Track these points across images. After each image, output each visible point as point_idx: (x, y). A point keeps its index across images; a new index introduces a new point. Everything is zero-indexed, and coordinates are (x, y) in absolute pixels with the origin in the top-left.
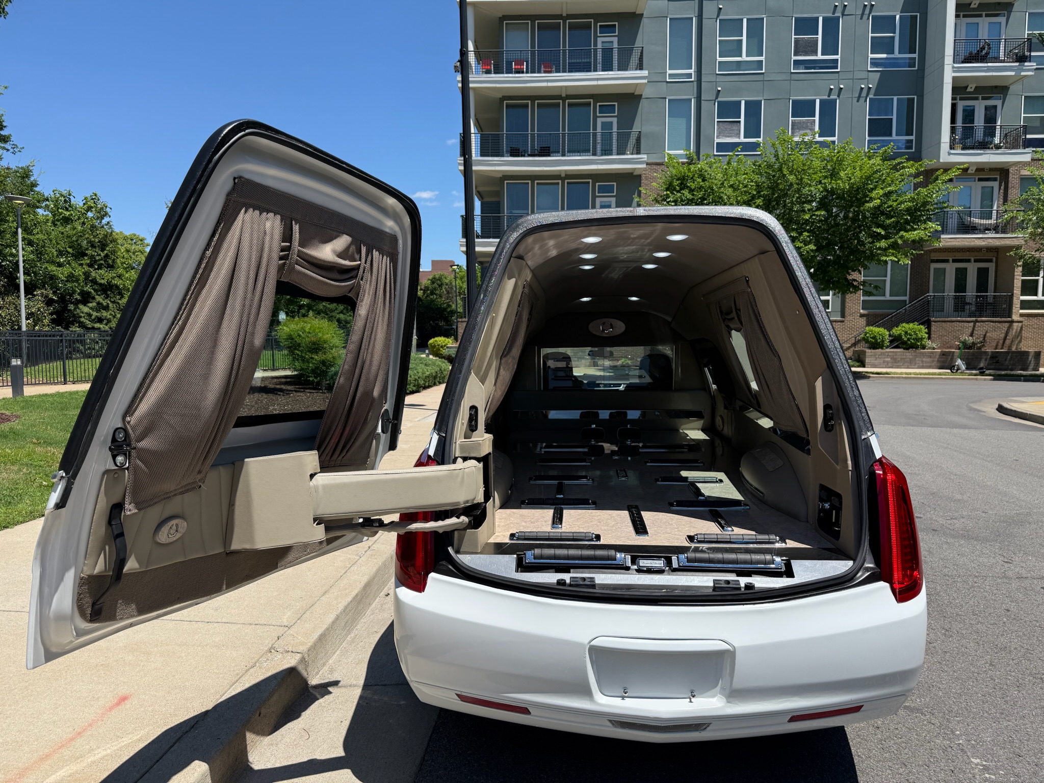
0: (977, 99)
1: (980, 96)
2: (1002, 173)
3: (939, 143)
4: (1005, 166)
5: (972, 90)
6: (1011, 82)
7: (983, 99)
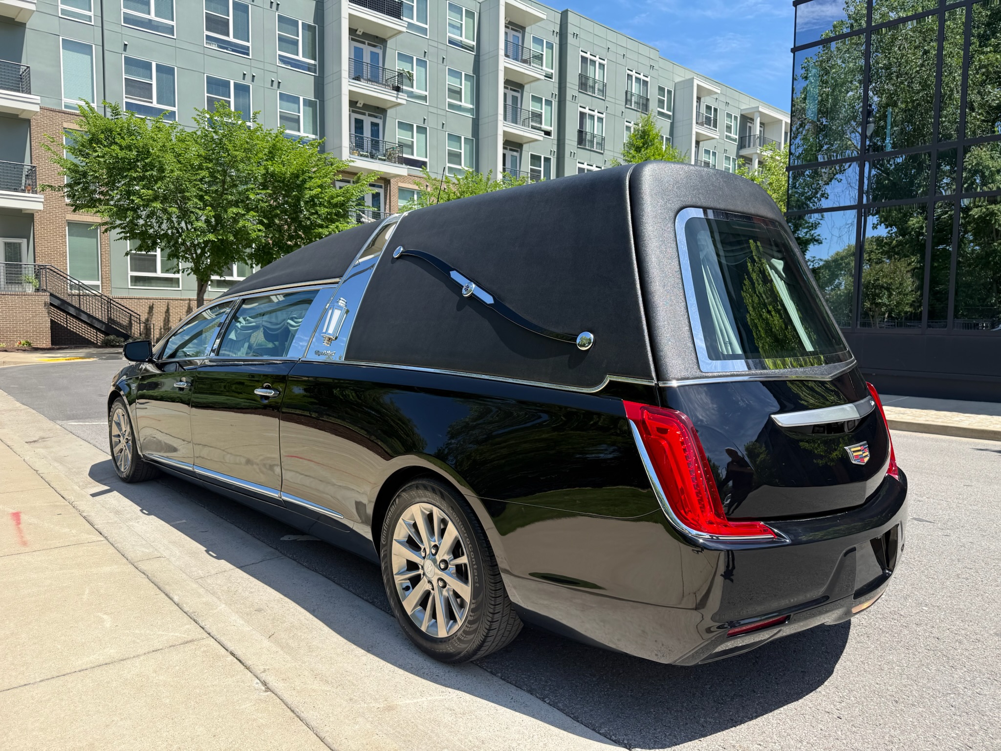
0: (364, 114)
1: (367, 113)
2: (385, 181)
3: (341, 147)
4: (387, 177)
5: (361, 106)
6: (389, 105)
7: (370, 115)
